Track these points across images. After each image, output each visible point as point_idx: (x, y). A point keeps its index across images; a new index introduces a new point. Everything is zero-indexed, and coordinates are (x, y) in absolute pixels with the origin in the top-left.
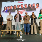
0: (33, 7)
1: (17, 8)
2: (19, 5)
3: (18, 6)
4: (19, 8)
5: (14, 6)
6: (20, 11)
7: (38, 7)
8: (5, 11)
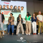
0: (18, 9)
1: (2, 8)
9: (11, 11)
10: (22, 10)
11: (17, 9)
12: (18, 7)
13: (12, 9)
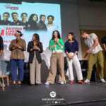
2: (8, 14)
7: (50, 23)
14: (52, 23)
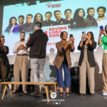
3: (48, 14)
4: (49, 20)
5: (36, 16)
6: (53, 29)
8: (12, 28)
9: (67, 26)
10: (100, 17)
11: (85, 17)
12: (88, 10)
13: (69, 19)
14: (103, 16)
